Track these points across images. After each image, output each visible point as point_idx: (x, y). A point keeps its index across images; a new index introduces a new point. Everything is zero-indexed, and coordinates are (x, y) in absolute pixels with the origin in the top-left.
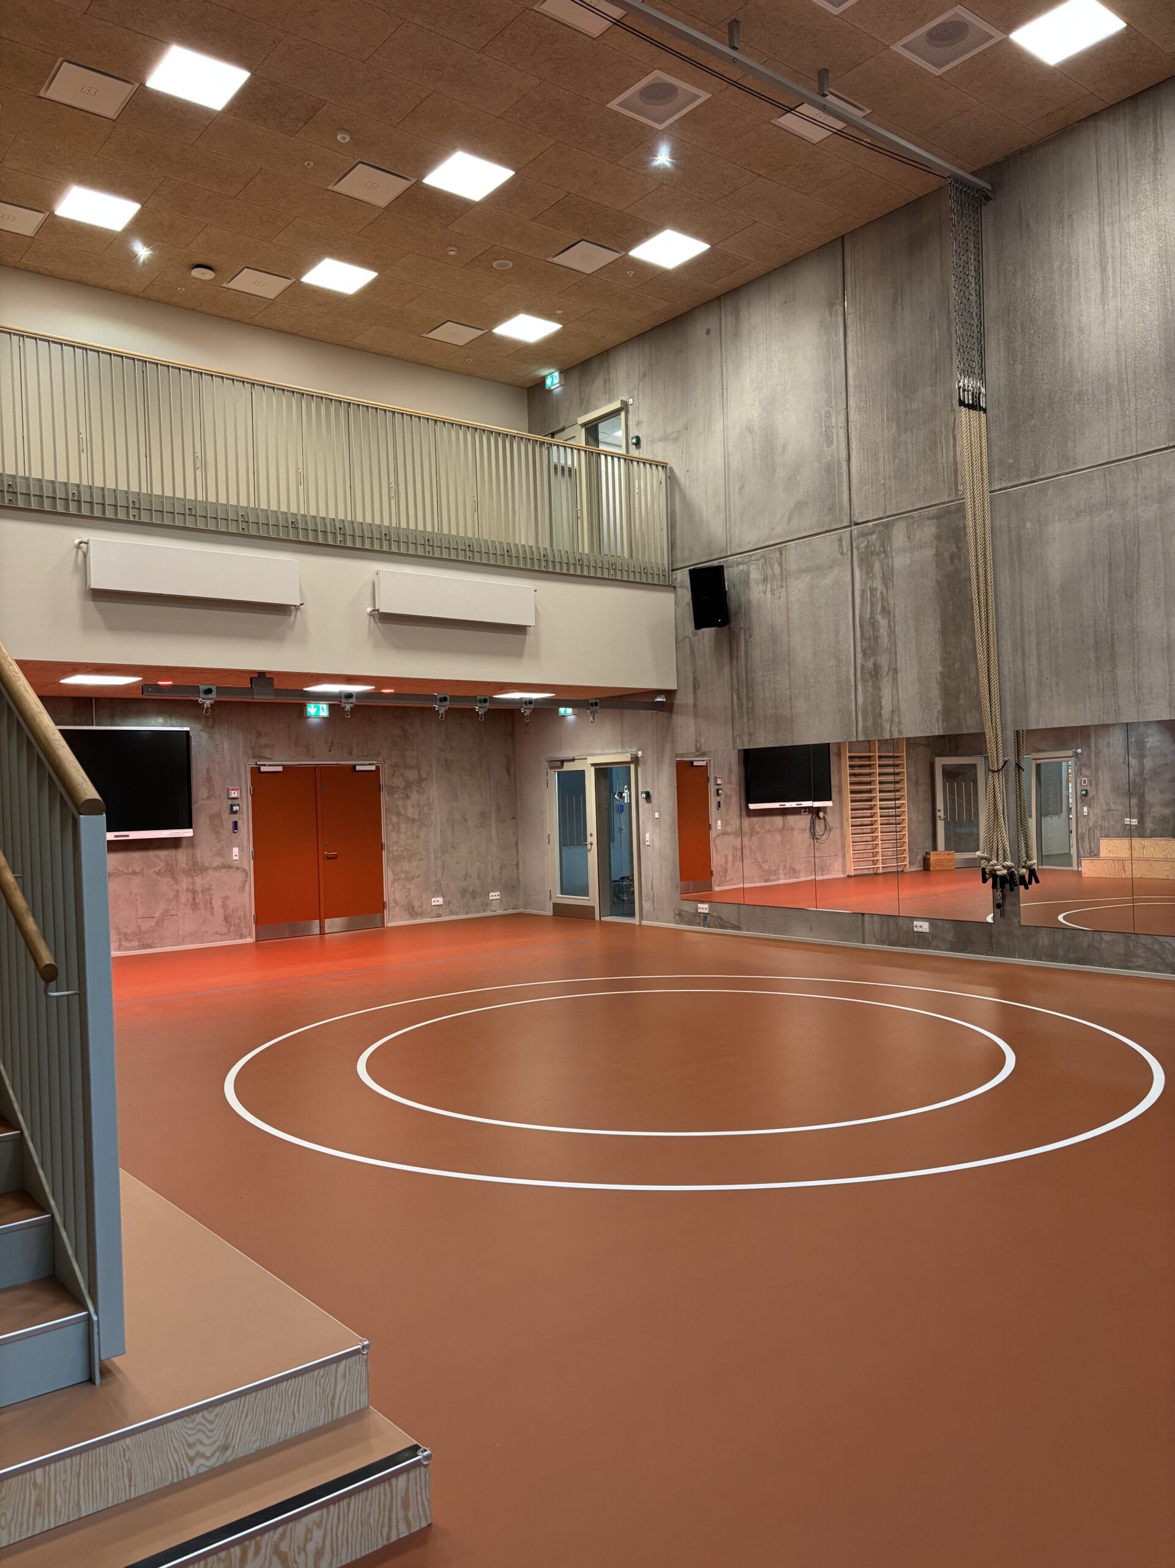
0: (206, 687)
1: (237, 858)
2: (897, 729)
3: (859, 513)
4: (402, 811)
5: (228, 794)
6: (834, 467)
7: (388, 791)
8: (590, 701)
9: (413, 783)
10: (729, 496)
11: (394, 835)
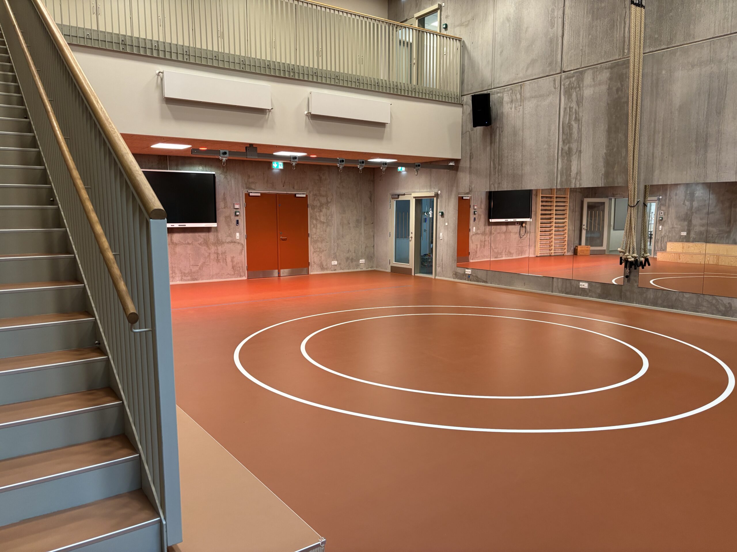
0: (224, 151)
1: (238, 238)
2: (579, 183)
3: (566, 66)
4: (318, 218)
5: (234, 206)
6: (554, 40)
7: (312, 207)
8: (416, 164)
9: (324, 204)
10: (495, 56)
11: (314, 230)
